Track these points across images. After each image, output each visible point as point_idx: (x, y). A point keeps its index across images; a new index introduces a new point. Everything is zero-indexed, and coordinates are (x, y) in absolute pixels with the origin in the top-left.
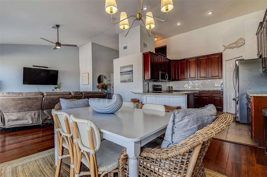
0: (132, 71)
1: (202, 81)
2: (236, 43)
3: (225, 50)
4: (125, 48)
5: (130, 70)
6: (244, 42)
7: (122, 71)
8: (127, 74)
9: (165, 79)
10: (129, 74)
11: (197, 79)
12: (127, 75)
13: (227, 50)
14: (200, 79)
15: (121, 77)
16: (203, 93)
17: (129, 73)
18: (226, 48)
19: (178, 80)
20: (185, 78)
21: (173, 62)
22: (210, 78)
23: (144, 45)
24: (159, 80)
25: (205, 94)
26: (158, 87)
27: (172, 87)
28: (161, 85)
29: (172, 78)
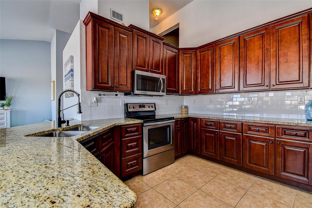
5: (70, 69)
7: (66, 73)
9: (158, 90)
10: (69, 78)
12: (68, 81)
17: (69, 75)
19: (196, 93)
20: (210, 88)
21: (184, 54)
22: (272, 87)
23: (112, 13)
24: (133, 93)
25: (257, 131)
26: (140, 107)
27: (186, 107)
28: (155, 104)
29: (182, 88)
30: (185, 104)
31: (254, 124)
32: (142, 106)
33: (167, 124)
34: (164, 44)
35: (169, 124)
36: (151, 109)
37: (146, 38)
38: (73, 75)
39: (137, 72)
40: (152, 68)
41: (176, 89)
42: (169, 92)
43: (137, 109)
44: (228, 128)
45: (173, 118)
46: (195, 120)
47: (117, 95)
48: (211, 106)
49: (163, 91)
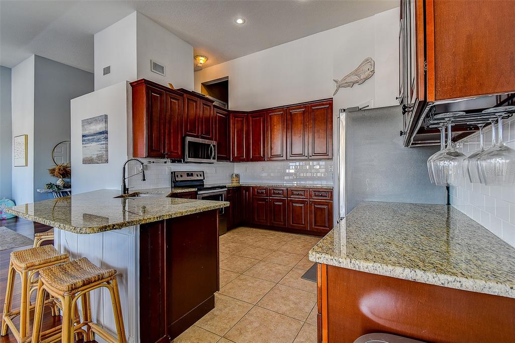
0: (106, 132)
1: (297, 164)
2: (356, 73)
3: (337, 91)
4: (107, 71)
5: (101, 131)
6: (372, 70)
7: (86, 133)
8: (95, 141)
9: (209, 158)
10: (98, 140)
11: (284, 158)
12: (94, 144)
13: (341, 90)
14: (291, 158)
15: (83, 147)
16: (293, 194)
17: (99, 136)
18: (340, 86)
19: (248, 160)
20: (262, 155)
21: (235, 117)
22: (310, 158)
23: (152, 65)
24: (184, 161)
25: (297, 195)
26: (187, 176)
27: (237, 176)
28: (203, 172)
29: (233, 154)
30: (236, 172)
31: (295, 189)
32: (190, 174)
33: (218, 193)
34: (214, 107)
35: (221, 193)
36: (199, 178)
37: (196, 102)
38: (107, 138)
39: (189, 139)
40: (202, 133)
41: (226, 155)
42: (220, 159)
43: (185, 178)
44: (277, 194)
45: (225, 187)
46: (247, 188)
47: (165, 162)
48: (264, 175)
49: (214, 158)
